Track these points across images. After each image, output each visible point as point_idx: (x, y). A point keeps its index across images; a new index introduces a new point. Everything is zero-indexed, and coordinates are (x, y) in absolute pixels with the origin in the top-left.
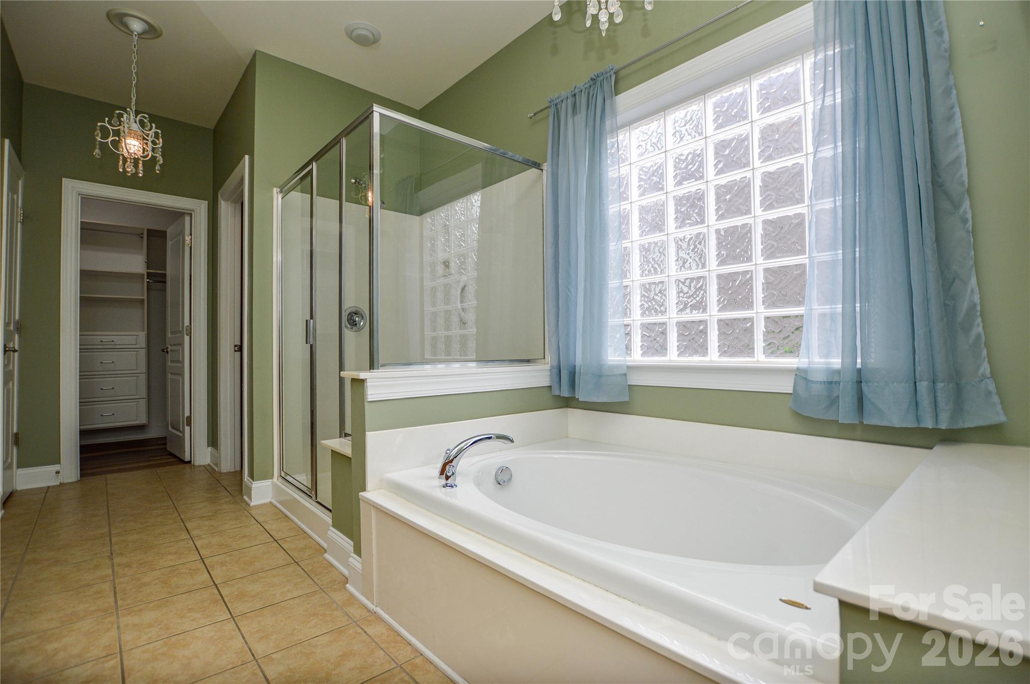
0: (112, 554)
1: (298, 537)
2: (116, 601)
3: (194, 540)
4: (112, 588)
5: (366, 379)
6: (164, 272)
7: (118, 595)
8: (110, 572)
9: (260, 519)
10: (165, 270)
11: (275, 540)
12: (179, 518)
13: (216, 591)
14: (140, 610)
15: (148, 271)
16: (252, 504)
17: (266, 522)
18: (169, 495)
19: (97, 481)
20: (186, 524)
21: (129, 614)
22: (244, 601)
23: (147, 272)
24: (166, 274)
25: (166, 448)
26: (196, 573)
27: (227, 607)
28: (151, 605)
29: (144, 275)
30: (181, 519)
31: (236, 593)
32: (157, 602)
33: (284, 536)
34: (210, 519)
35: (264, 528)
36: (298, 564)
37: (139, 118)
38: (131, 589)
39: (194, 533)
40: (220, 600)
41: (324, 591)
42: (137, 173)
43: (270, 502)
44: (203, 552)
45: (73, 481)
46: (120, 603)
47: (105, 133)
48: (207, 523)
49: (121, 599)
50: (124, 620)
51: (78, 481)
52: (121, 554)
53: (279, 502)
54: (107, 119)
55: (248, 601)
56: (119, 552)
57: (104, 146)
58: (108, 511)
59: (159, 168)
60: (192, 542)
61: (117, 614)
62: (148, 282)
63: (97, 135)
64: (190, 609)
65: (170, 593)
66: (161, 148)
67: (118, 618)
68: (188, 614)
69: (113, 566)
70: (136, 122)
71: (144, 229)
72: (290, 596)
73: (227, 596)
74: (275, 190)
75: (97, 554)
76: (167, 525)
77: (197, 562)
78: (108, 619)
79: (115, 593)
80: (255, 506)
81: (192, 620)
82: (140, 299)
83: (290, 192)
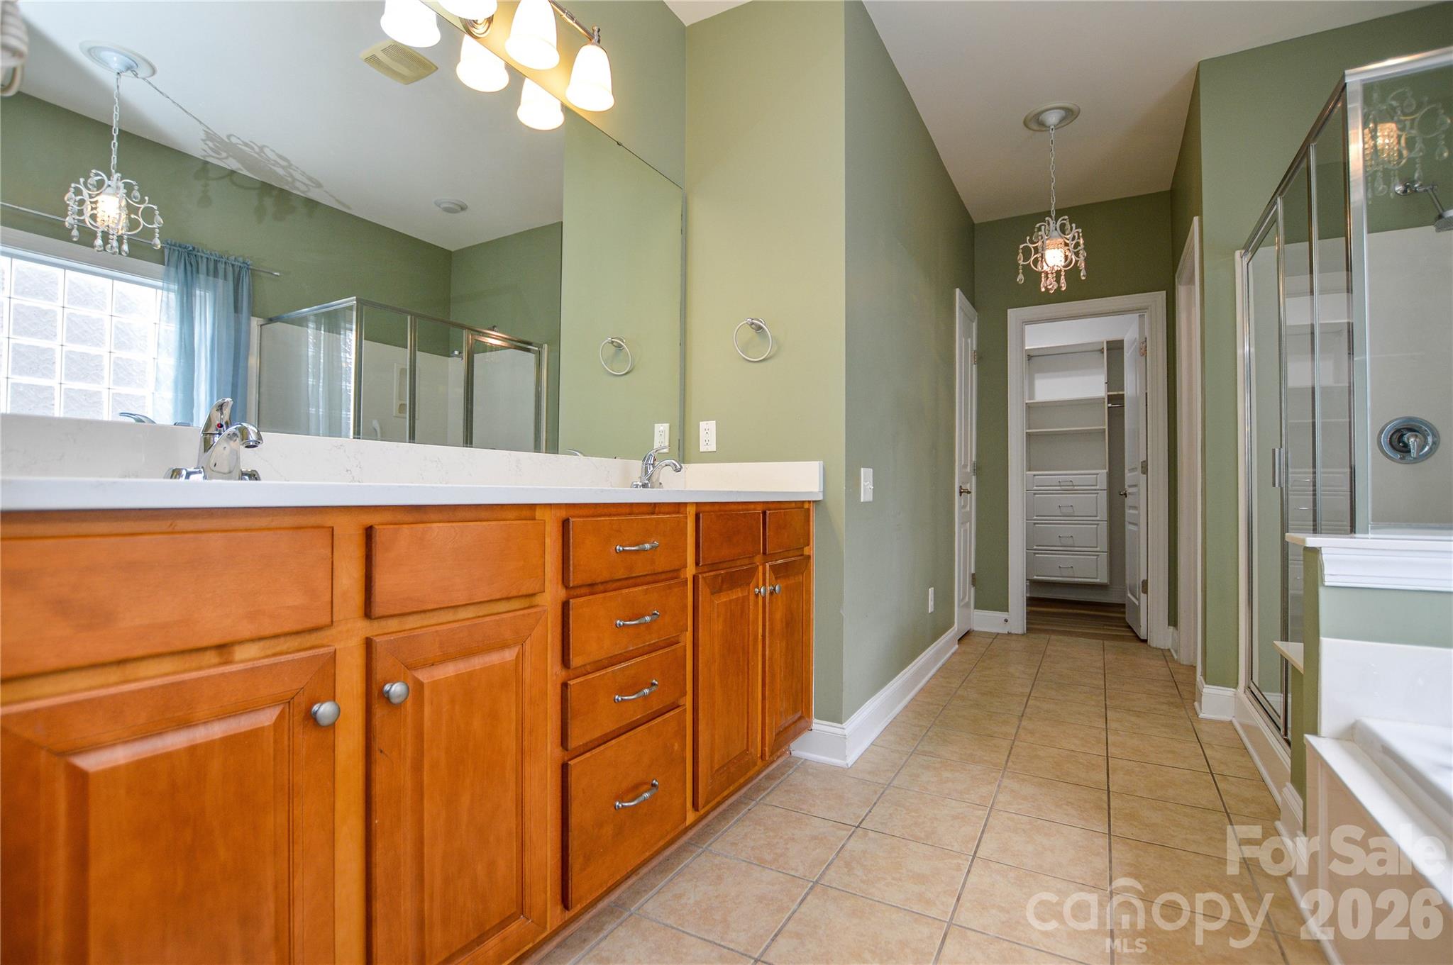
0: (1022, 716)
1: (1248, 782)
2: (1007, 761)
3: (1108, 733)
4: (1010, 747)
5: (1320, 548)
6: (1121, 393)
7: (1011, 756)
8: (1014, 732)
9: (1204, 738)
10: (1123, 390)
11: (1211, 772)
12: (1104, 702)
13: (1105, 798)
14: (1024, 780)
15: (1109, 393)
16: (1201, 716)
17: (1210, 745)
18: (1105, 674)
19: (1040, 640)
20: (1108, 712)
21: (1012, 778)
22: (1131, 824)
23: (1108, 396)
24: (1123, 395)
25: (1124, 618)
26: (1094, 769)
27: (1109, 820)
28: (1036, 780)
29: (1104, 399)
30: (1106, 704)
31: (1127, 811)
32: (1041, 779)
33: (1227, 772)
34: (1138, 716)
35: (1203, 751)
36: (1229, 816)
37: (1059, 223)
38: (1024, 756)
39: (1112, 725)
40: (1105, 809)
41: (1248, 868)
42: (1060, 287)
43: (1231, 721)
44: (1112, 750)
45: (1020, 633)
46: (1010, 764)
47: (1027, 253)
48: (1133, 719)
49: (1013, 762)
50: (1006, 782)
51: (1023, 635)
52: (1030, 719)
53: (1242, 725)
54: (1028, 238)
55: (1136, 827)
56: (1030, 716)
57: (1027, 269)
58: (1038, 672)
59: (1085, 274)
60: (1105, 735)
61: (1003, 774)
62: (1109, 407)
63: (1020, 259)
64: (1070, 803)
65: (1058, 776)
66: (1084, 249)
67: (1002, 777)
68: (1065, 807)
69: (1019, 727)
70: (1056, 229)
71: (1103, 343)
72: (1193, 848)
73: (1115, 809)
74: (1238, 254)
75: (1010, 710)
76: (1087, 705)
77: (1101, 758)
78: (994, 774)
79: (1010, 753)
80: (1206, 719)
81: (1066, 814)
82: (1101, 429)
83: (1257, 250)
